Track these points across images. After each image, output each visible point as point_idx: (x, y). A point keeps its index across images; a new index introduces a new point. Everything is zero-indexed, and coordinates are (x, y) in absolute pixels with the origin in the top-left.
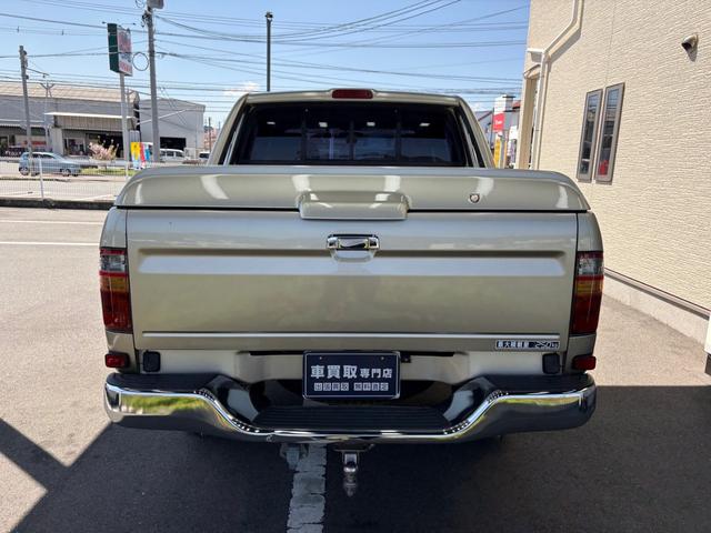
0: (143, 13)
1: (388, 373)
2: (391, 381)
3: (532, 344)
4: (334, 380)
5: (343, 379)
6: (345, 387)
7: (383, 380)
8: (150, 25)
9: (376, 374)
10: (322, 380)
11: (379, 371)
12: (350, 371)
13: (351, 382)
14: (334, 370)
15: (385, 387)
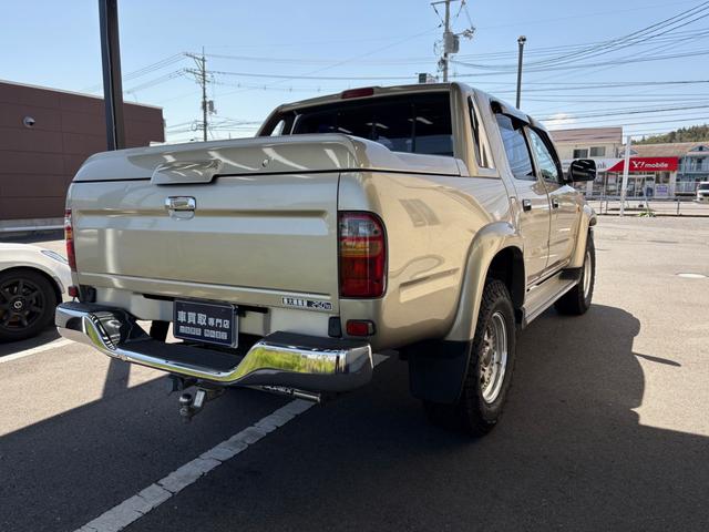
0: (439, 59)
1: (226, 324)
2: (229, 331)
3: (310, 303)
4: (191, 325)
5: (197, 326)
6: (198, 332)
7: (223, 330)
8: (445, 70)
9: (219, 324)
10: (185, 324)
11: (220, 321)
12: (202, 319)
13: (203, 328)
14: (192, 315)
15: (224, 336)
